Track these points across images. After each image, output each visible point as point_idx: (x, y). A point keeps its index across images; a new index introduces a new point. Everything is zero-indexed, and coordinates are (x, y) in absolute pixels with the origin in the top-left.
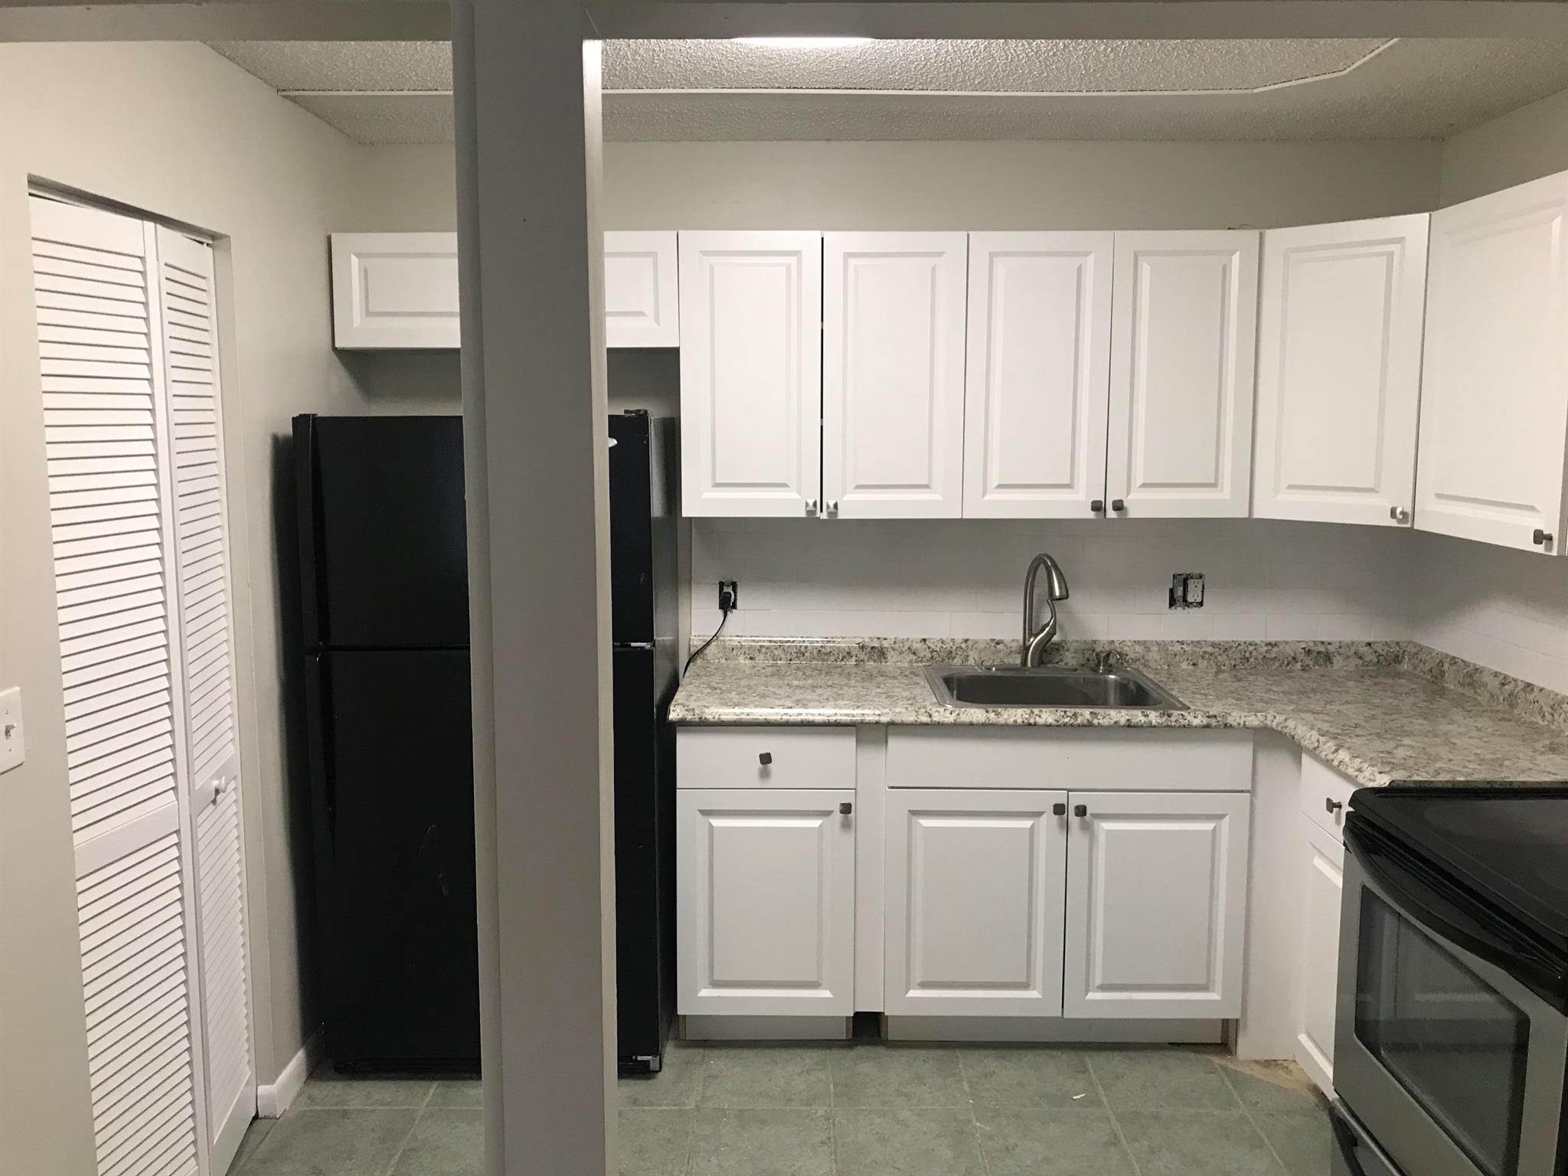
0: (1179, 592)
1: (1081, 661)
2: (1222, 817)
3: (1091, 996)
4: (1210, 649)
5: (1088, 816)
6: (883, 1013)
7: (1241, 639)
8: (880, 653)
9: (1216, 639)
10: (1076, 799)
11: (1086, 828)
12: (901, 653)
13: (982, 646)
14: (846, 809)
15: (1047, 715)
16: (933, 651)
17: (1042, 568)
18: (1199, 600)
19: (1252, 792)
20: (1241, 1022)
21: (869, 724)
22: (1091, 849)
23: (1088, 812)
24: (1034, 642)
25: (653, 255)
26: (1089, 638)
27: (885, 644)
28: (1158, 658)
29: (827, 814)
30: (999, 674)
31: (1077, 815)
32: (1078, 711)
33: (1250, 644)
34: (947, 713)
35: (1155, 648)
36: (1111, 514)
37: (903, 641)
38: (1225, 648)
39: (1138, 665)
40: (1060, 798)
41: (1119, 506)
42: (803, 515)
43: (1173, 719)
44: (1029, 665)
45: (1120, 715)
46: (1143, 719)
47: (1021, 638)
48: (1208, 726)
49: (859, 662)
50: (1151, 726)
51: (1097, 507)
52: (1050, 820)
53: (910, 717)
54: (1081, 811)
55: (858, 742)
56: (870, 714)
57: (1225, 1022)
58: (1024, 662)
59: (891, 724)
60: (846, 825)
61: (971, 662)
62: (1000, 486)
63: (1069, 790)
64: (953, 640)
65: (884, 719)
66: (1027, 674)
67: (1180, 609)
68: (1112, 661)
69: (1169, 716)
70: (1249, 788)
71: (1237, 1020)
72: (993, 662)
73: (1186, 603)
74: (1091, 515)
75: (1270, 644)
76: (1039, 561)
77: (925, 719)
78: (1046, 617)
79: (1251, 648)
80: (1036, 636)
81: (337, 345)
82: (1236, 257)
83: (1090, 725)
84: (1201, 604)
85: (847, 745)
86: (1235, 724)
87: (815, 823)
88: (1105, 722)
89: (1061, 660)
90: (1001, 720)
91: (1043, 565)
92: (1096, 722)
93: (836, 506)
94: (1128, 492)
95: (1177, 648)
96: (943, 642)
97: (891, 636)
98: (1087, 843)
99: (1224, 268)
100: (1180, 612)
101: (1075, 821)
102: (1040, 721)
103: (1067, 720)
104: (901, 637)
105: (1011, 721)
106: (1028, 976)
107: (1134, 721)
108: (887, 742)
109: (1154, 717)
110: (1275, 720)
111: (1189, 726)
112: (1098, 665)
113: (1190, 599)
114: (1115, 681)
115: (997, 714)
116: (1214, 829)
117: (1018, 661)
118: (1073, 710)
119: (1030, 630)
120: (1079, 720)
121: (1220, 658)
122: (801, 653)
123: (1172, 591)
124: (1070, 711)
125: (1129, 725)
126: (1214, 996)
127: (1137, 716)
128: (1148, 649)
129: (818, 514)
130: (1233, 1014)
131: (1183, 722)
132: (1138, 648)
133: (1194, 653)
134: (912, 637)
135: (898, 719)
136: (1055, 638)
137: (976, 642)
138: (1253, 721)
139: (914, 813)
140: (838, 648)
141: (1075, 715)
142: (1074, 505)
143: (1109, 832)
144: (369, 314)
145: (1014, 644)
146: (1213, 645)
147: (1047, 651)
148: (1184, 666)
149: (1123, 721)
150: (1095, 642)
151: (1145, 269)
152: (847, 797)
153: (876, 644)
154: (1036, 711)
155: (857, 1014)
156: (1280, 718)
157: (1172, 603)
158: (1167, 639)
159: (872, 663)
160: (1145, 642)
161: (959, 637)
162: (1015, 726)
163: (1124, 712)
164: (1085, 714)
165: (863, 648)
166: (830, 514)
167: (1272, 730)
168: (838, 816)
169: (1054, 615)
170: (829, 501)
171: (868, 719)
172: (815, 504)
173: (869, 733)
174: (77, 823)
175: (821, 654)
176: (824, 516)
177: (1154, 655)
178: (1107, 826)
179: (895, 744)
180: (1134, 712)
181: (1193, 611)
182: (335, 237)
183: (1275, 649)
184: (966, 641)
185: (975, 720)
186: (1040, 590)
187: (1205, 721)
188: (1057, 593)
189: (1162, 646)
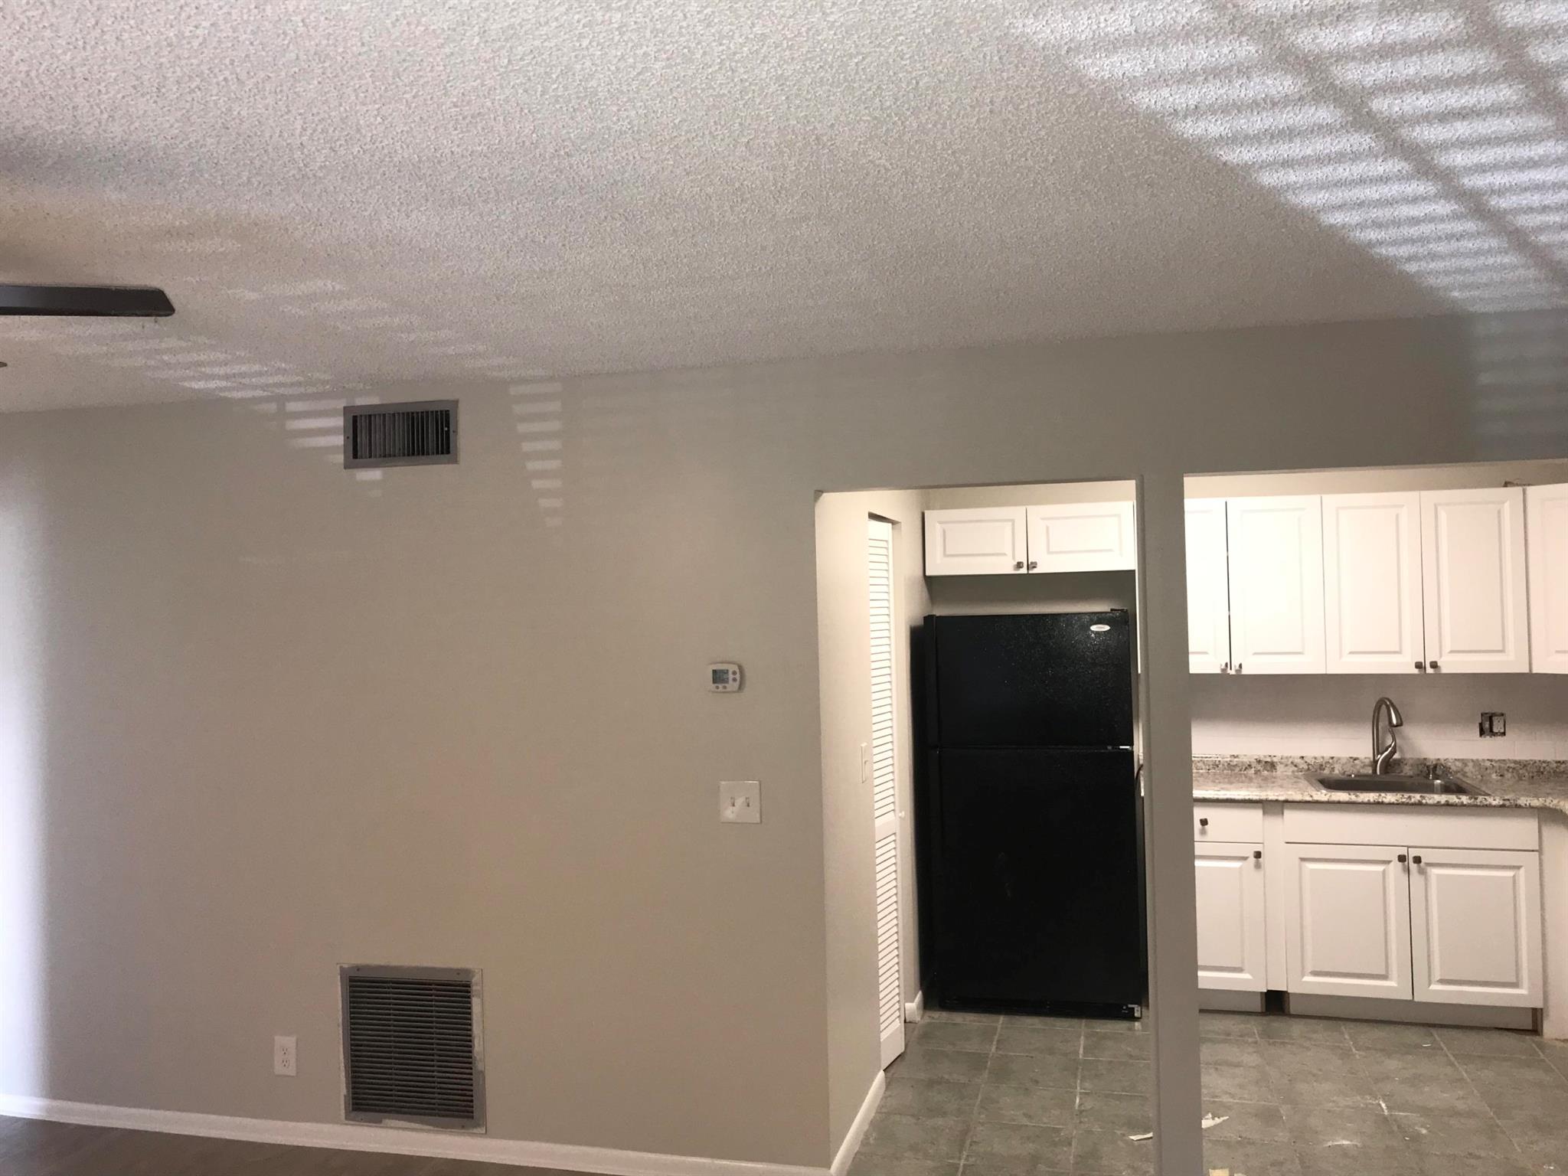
0: (1487, 725)
1: (1416, 772)
2: (1519, 868)
3: (1433, 987)
4: (1512, 765)
5: (1422, 864)
6: (1285, 992)
7: (1537, 758)
8: (1271, 765)
9: (1517, 758)
10: (1413, 853)
11: (1422, 872)
12: (1286, 765)
13: (1344, 761)
14: (1258, 855)
15: (1390, 797)
16: (1309, 765)
17: (1384, 706)
18: (1502, 731)
19: (1540, 851)
20: (1544, 1011)
21: (1271, 801)
22: (1426, 884)
23: (1423, 860)
24: (1381, 758)
25: (1118, 516)
26: (1423, 756)
27: (1275, 760)
28: (1473, 770)
29: (1245, 859)
30: (1357, 778)
31: (1415, 862)
32: (1412, 795)
33: (1544, 762)
34: (1323, 795)
35: (1471, 764)
36: (1430, 670)
37: (1287, 758)
38: (1524, 765)
39: (1459, 775)
40: (1403, 851)
41: (1434, 665)
42: (1219, 672)
43: (1478, 800)
44: (1378, 773)
45: (1443, 798)
46: (1457, 801)
47: (1371, 756)
48: (1503, 806)
49: (1257, 772)
50: (1463, 805)
51: (1419, 666)
52: (1396, 867)
53: (1298, 797)
54: (1417, 860)
55: (1264, 813)
56: (1271, 795)
57: (1535, 1010)
58: (1375, 771)
59: (1286, 801)
60: (1258, 866)
61: (1336, 772)
62: (1351, 653)
63: (1408, 847)
64: (1323, 758)
65: (1282, 798)
66: (1376, 779)
67: (1488, 737)
68: (1438, 772)
69: (1476, 799)
70: (1537, 848)
71: (1542, 1009)
72: (1352, 772)
73: (1492, 733)
74: (1416, 671)
75: (1559, 762)
76: (1381, 702)
77: (1308, 798)
78: (1389, 741)
79: (1544, 765)
80: (1382, 754)
81: (927, 574)
82: (1507, 505)
83: (1420, 804)
84: (1504, 734)
85: (1257, 814)
86: (1523, 805)
87: (1237, 864)
88: (1430, 802)
89: (1402, 772)
90: (1360, 800)
91: (1383, 704)
92: (1424, 801)
93: (1240, 666)
94: (1441, 656)
95: (1488, 764)
96: (1315, 758)
97: (1279, 755)
98: (1423, 883)
99: (1499, 512)
100: (1488, 740)
101: (1413, 867)
102: (1386, 801)
103: (1404, 800)
104: (1286, 755)
105: (1366, 800)
106: (1387, 971)
107: (1451, 801)
108: (1283, 814)
109: (1465, 799)
110: (1552, 802)
111: (1489, 806)
112: (1428, 774)
113: (1495, 730)
114: (1441, 785)
115: (1357, 796)
116: (1514, 876)
117: (1370, 772)
118: (1408, 795)
119: (1378, 749)
120: (1413, 800)
121: (1521, 771)
122: (1216, 765)
123: (1481, 725)
124: (1406, 795)
125: (1448, 804)
126: (1522, 991)
127: (1453, 799)
128: (1466, 765)
129: (1229, 671)
130: (1539, 1005)
131: (1486, 803)
132: (1457, 763)
133: (1500, 768)
134: (1293, 755)
135: (1290, 798)
136: (1396, 756)
137: (1339, 759)
138: (1535, 803)
139: (1303, 859)
140: (1242, 762)
141: (1410, 797)
142: (1403, 664)
143: (1438, 876)
144: (945, 555)
145: (1367, 761)
146: (1515, 762)
147: (1389, 765)
148: (1494, 776)
149: (1443, 802)
150: (1425, 759)
151: (1443, 515)
152: (1258, 848)
153: (1269, 760)
154: (1383, 795)
155: (1268, 991)
156: (1555, 802)
157: (1482, 733)
158: (1480, 758)
159: (1266, 772)
160: (1463, 760)
161: (1327, 754)
162: (1369, 803)
163: (1443, 796)
164: (1416, 797)
165: (1259, 762)
166: (1236, 671)
167: (1549, 808)
168: (1252, 860)
169: (1394, 739)
170: (1235, 664)
171: (1270, 798)
172: (1226, 664)
173: (1272, 807)
174: (877, 813)
175: (1230, 766)
176: (1233, 672)
177: (1470, 768)
178: (1435, 872)
179: (1290, 815)
180: (1451, 796)
181: (1499, 738)
182: (927, 513)
183: (1563, 766)
184: (1332, 758)
185: (1341, 799)
186: (1383, 723)
187: (1501, 803)
188: (1394, 721)
189: (1476, 763)
